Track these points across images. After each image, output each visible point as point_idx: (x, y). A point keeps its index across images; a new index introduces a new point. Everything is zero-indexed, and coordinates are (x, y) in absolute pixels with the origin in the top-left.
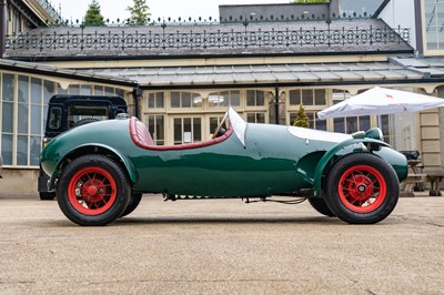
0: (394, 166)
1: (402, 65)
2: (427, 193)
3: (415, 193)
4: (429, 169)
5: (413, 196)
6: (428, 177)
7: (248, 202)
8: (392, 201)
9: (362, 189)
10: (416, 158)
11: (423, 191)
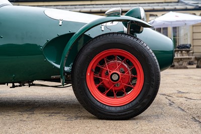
0: (153, 51)
1: (184, 3)
2: (195, 66)
3: (188, 66)
4: (197, 54)
5: (187, 68)
6: (196, 58)
7: (14, 86)
8: (150, 93)
9: (115, 77)
10: (189, 48)
11: (192, 64)
